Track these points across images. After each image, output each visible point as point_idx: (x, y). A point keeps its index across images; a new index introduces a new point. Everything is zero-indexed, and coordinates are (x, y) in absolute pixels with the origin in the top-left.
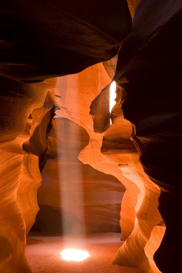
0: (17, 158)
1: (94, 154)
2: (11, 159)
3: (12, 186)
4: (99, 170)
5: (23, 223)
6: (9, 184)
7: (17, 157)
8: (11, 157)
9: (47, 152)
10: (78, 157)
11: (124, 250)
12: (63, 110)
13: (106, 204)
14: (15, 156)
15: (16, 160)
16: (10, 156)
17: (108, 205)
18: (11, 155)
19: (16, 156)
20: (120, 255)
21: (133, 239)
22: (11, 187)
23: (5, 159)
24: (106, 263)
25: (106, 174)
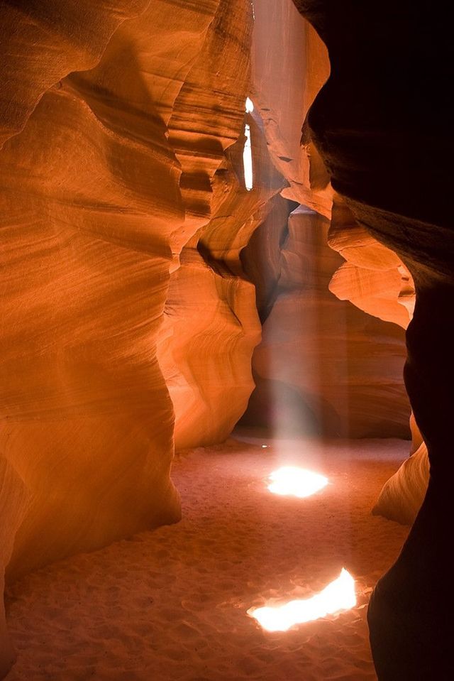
0: (154, 266)
1: (358, 280)
2: (135, 266)
3: (138, 326)
4: (370, 314)
5: (167, 411)
6: (130, 321)
7: (152, 262)
8: (136, 262)
9: (280, 280)
10: (330, 285)
11: (397, 484)
12: (297, 187)
13: (388, 383)
14: (147, 259)
15: (153, 269)
16: (134, 259)
17: (392, 385)
18: (136, 255)
19: (150, 260)
20: (389, 494)
21: (420, 460)
22: (136, 329)
23: (117, 264)
24: (360, 508)
25: (384, 322)
